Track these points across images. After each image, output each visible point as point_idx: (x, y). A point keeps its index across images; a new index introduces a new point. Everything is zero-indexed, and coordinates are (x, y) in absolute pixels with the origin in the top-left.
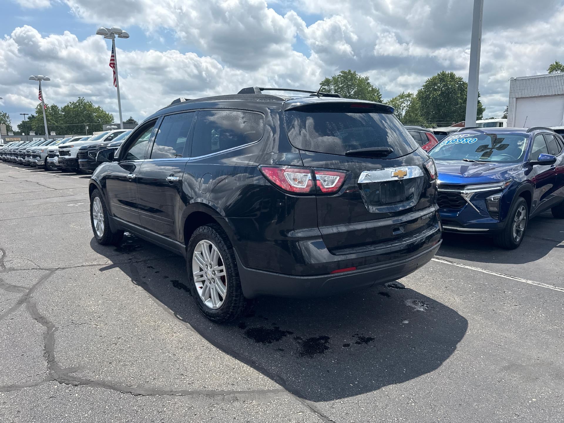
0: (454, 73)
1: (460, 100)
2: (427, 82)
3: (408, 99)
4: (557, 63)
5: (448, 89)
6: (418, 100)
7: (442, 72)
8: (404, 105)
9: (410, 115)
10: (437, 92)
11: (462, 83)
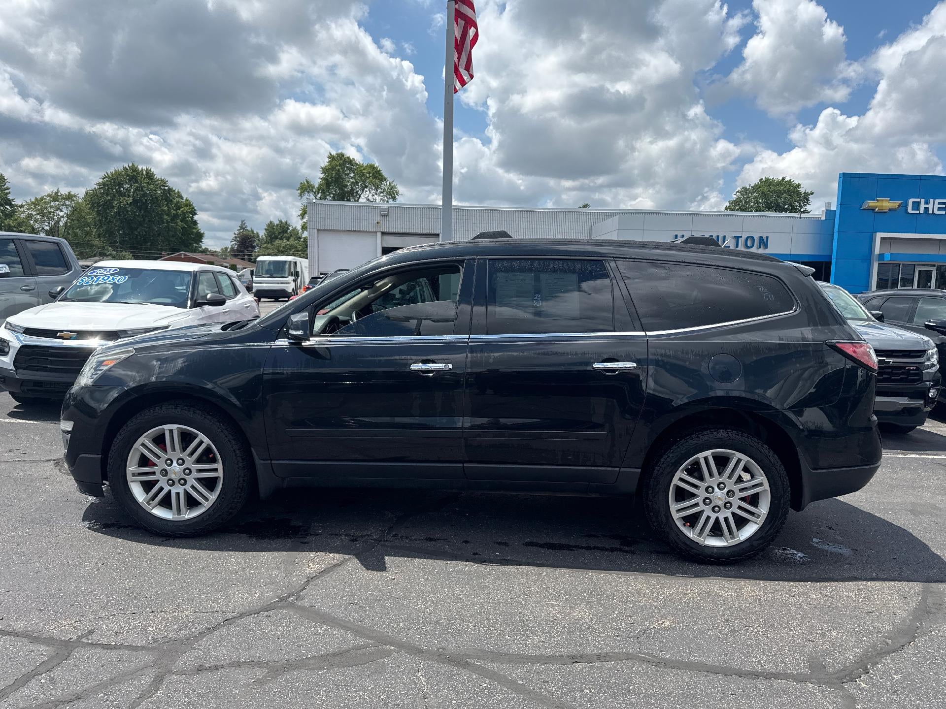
0: (152, 170)
1: (166, 217)
2: (104, 178)
3: (67, 203)
4: (308, 182)
5: (145, 195)
6: (90, 208)
7: (130, 165)
8: (61, 214)
9: (74, 232)
10: (126, 198)
11: (166, 188)
